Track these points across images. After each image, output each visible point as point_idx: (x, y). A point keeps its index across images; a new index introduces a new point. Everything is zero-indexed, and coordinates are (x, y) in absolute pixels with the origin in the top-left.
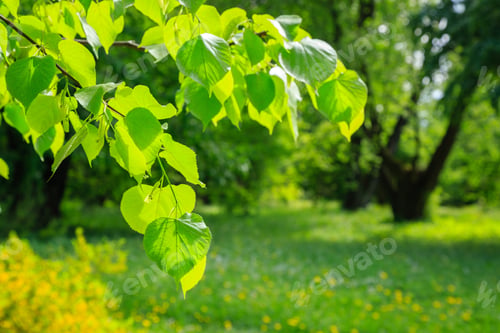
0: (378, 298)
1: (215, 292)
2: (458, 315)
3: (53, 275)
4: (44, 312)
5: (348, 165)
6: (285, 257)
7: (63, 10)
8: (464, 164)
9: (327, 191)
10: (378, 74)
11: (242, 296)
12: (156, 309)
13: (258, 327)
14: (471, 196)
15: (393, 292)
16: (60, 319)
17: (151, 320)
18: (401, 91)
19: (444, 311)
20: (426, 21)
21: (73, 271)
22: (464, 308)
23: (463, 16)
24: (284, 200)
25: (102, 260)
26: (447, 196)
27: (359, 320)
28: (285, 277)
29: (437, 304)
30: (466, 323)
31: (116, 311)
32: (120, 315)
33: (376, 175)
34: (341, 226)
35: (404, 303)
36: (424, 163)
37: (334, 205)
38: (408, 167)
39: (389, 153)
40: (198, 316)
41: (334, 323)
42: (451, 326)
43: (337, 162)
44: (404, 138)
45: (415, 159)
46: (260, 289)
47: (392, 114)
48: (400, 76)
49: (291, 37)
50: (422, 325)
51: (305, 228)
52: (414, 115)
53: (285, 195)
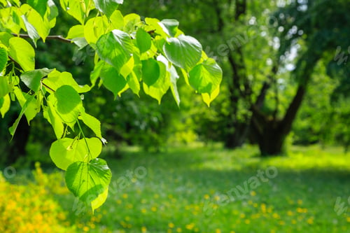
0: (248, 209)
1: (135, 206)
2: (304, 220)
3: (18, 195)
4: (11, 222)
5: (229, 117)
6: (184, 182)
7: (12, 13)
8: (309, 115)
9: (214, 135)
10: (249, 53)
11: (154, 209)
12: (93, 219)
13: (165, 230)
14: (314, 138)
15: (260, 205)
16: (23, 227)
17: (90, 227)
18: (265, 65)
19: (295, 218)
20: (282, 16)
21: (33, 193)
22: (308, 215)
23: (307, 13)
24: (185, 142)
25: (54, 185)
26: (297, 138)
27: (236, 224)
28: (184, 195)
29: (290, 213)
30: (310, 225)
31: (65, 221)
32: (68, 223)
33: (248, 123)
34: (224, 160)
35: (267, 213)
36: (281, 115)
37: (219, 145)
38: (270, 118)
39: (257, 108)
40: (123, 223)
41: (219, 227)
42: (300, 228)
43: (221, 115)
44: (267, 97)
45: (275, 112)
46: (167, 204)
47: (259, 81)
48: (264, 54)
49: (173, 34)
50: (279, 227)
51: (199, 161)
52: (275, 82)
53: (185, 138)
